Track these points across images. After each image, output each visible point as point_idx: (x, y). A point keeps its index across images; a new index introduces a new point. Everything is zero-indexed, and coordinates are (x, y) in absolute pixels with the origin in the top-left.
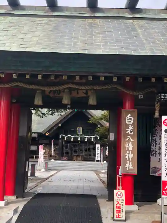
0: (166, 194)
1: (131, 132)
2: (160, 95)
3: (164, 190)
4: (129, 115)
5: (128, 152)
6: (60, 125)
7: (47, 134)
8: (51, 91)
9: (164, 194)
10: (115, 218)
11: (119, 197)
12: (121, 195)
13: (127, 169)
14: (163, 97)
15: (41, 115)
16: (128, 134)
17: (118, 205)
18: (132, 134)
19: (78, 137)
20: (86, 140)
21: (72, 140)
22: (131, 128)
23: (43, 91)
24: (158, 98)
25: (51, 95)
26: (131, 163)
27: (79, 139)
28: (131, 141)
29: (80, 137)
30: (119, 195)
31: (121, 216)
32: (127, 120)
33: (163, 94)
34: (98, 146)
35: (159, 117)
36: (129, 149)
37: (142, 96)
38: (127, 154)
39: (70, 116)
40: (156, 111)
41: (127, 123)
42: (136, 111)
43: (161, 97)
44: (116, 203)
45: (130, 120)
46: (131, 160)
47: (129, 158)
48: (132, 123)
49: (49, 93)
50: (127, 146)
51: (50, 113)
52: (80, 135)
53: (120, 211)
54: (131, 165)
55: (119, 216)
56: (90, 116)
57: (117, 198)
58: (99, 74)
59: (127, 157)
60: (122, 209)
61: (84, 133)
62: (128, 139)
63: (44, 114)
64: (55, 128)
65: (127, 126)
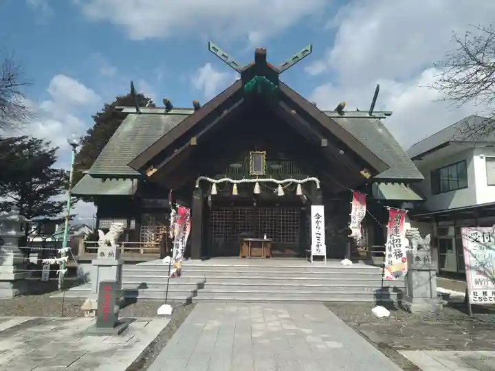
6: (193, 141)
7: (150, 173)
19: (254, 183)
20: (281, 193)
21: (235, 192)
27: (257, 190)
29: (260, 183)
34: (317, 210)
39: (225, 112)
52: (260, 177)
56: (294, 112)
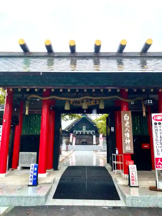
0: (158, 167)
1: (128, 126)
2: (146, 101)
3: (156, 164)
4: (126, 115)
5: (127, 139)
6: (74, 125)
7: (67, 131)
8: (74, 101)
9: (157, 167)
10: (131, 185)
11: (133, 170)
12: (134, 168)
13: (127, 150)
14: (149, 102)
15: (66, 120)
16: (126, 127)
17: (133, 175)
18: (129, 127)
20: (88, 133)
21: (80, 133)
22: (128, 123)
23: (70, 101)
24: (145, 103)
25: (74, 104)
26: (129, 146)
27: (84, 133)
28: (128, 131)
30: (132, 168)
31: (135, 184)
32: (125, 118)
33: (148, 101)
34: (94, 136)
35: (146, 116)
36: (128, 137)
37: (133, 102)
38: (126, 140)
40: (143, 112)
41: (125, 120)
42: (130, 112)
43: (147, 102)
44: (131, 174)
45: (126, 118)
46: (129, 144)
47: (128, 143)
48: (128, 120)
49: (73, 103)
50: (126, 135)
51: (70, 119)
52: (85, 131)
53: (134, 179)
54: (129, 147)
55: (133, 183)
57: (131, 171)
58: (107, 88)
59: (126, 142)
60: (136, 179)
61: (87, 129)
62: (126, 130)
63: (67, 119)
64: (71, 127)
65: (125, 122)
